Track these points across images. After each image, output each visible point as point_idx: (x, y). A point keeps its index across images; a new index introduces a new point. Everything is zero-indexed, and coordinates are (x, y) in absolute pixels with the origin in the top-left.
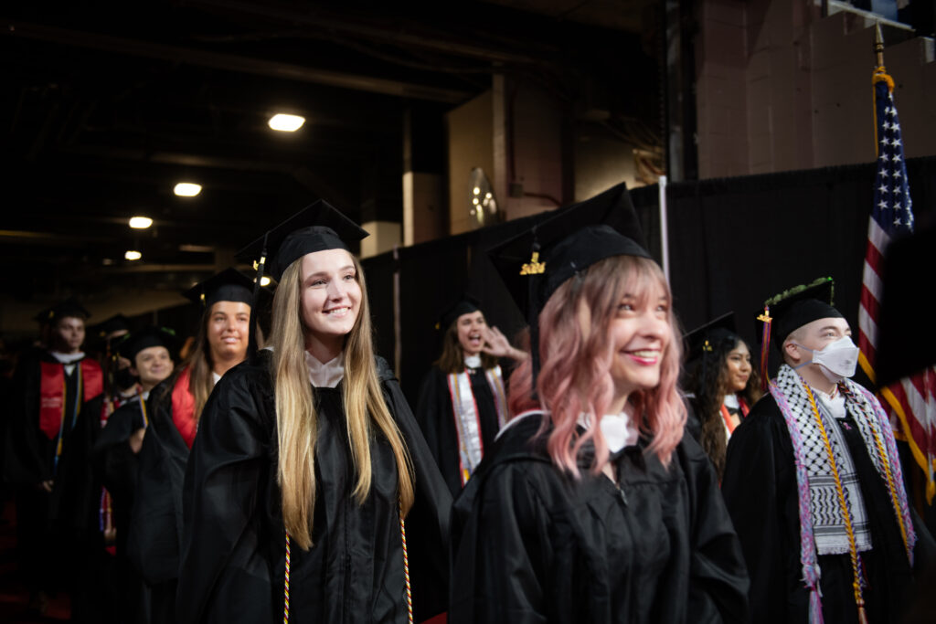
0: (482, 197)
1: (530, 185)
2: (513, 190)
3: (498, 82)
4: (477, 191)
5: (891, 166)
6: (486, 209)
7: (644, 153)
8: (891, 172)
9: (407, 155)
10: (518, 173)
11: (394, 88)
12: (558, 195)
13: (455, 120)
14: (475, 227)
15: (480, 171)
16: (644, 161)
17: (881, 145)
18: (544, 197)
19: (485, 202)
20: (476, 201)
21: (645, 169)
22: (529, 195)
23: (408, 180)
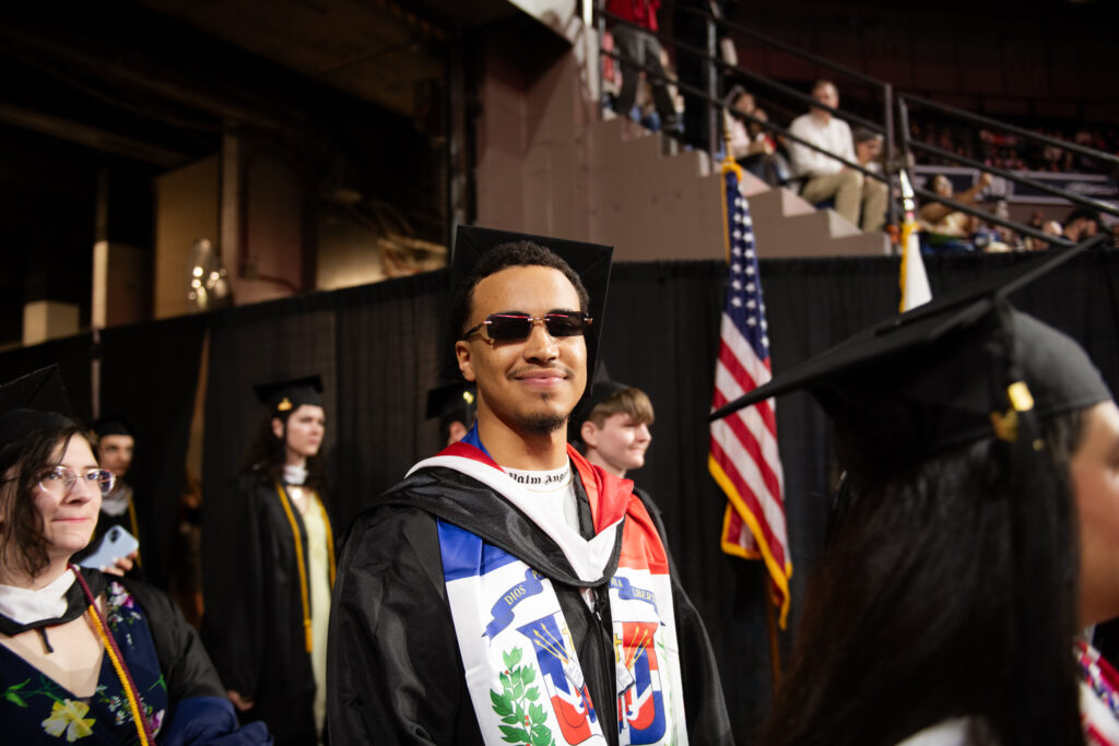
0: (204, 279)
1: (265, 266)
2: (244, 270)
3: (231, 146)
4: (198, 272)
5: (744, 262)
6: (210, 293)
7: (390, 245)
8: (744, 267)
9: (101, 221)
10: (252, 251)
11: (90, 137)
12: (295, 279)
13: (166, 187)
14: (193, 310)
15: (205, 245)
16: (389, 254)
17: (732, 239)
18: (281, 282)
19: (210, 284)
20: (196, 284)
21: (389, 263)
22: (264, 278)
23: (101, 252)
